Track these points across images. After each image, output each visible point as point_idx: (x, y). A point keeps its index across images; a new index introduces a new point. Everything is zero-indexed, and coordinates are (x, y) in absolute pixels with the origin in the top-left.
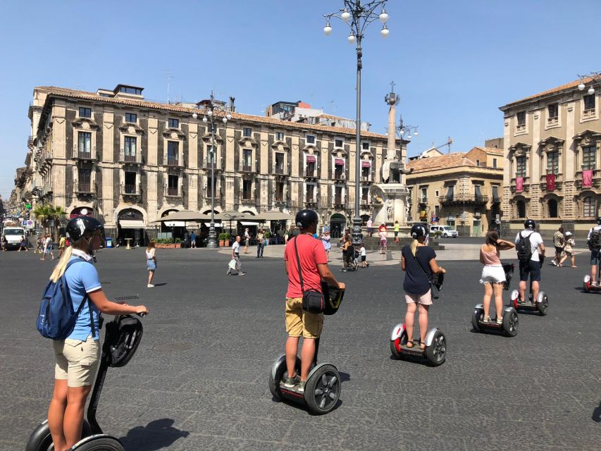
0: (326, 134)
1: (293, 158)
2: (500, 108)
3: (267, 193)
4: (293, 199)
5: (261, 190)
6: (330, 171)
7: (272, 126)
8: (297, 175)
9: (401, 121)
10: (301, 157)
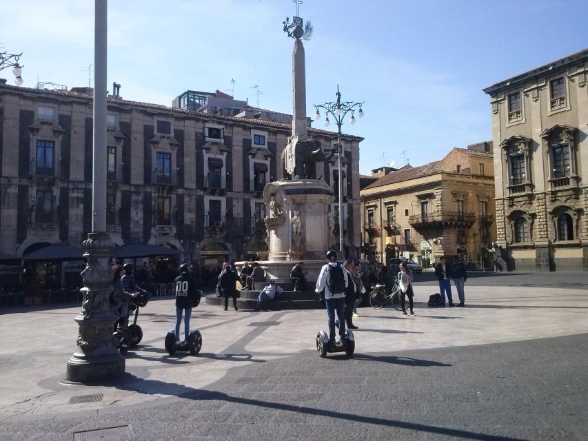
0: (239, 126)
1: (187, 160)
2: (484, 90)
3: (141, 214)
4: (187, 222)
5: (132, 208)
6: (246, 179)
7: (149, 110)
8: (193, 186)
9: (339, 94)
10: (199, 158)
